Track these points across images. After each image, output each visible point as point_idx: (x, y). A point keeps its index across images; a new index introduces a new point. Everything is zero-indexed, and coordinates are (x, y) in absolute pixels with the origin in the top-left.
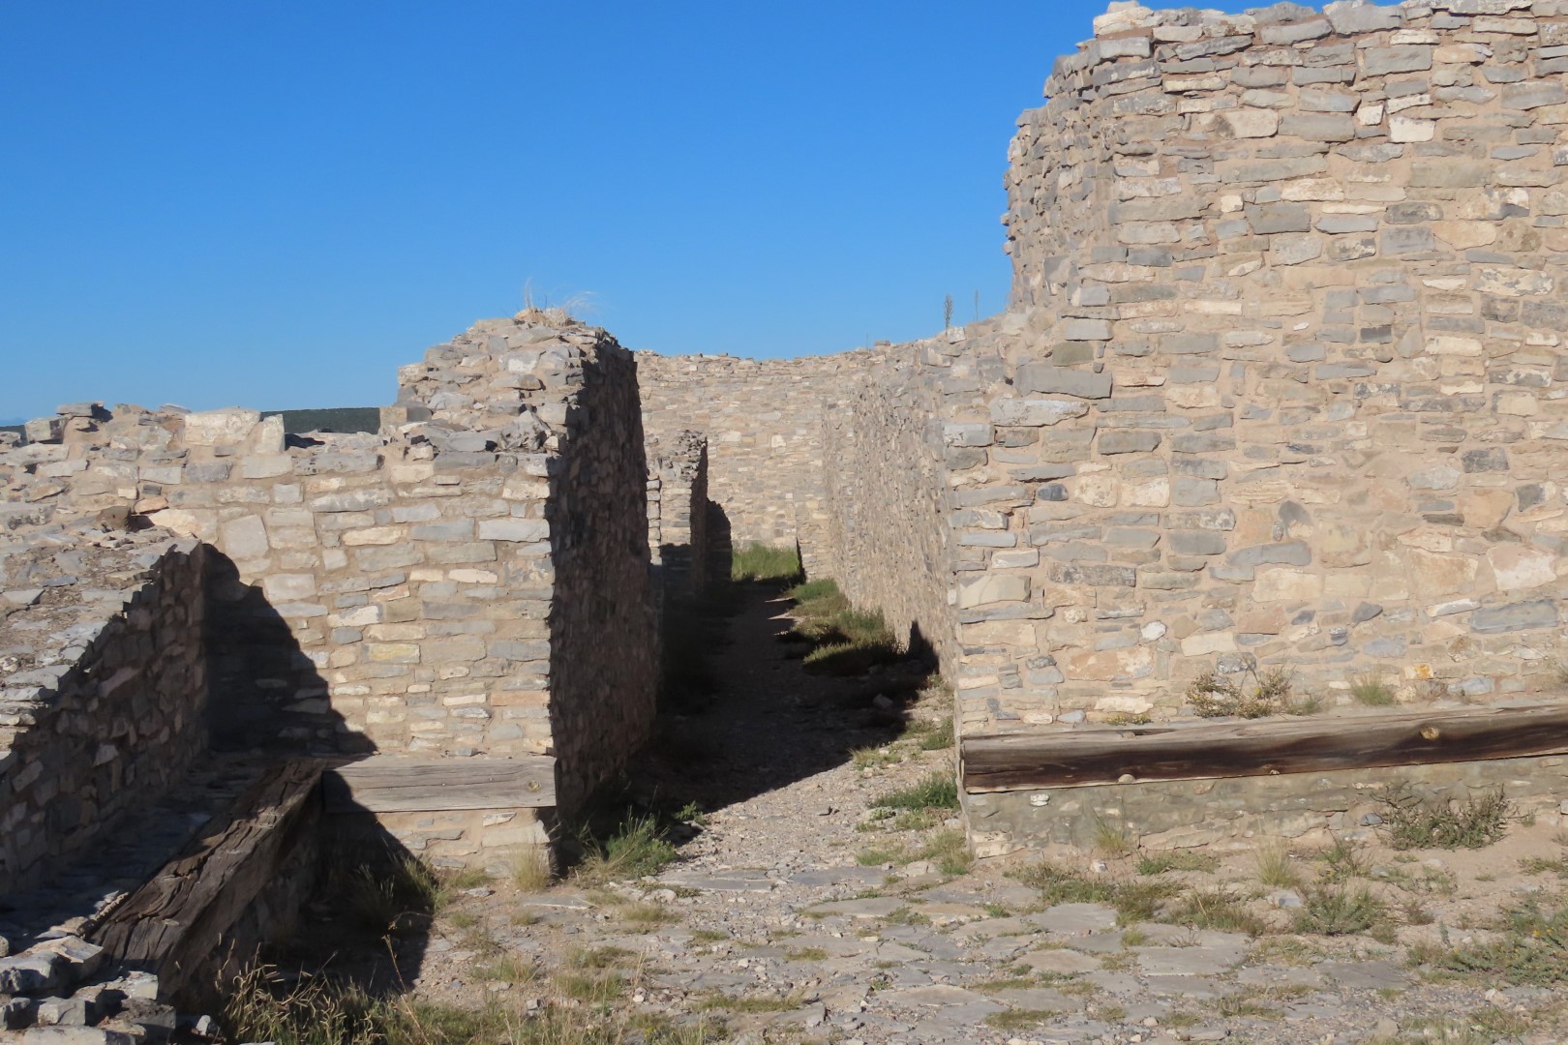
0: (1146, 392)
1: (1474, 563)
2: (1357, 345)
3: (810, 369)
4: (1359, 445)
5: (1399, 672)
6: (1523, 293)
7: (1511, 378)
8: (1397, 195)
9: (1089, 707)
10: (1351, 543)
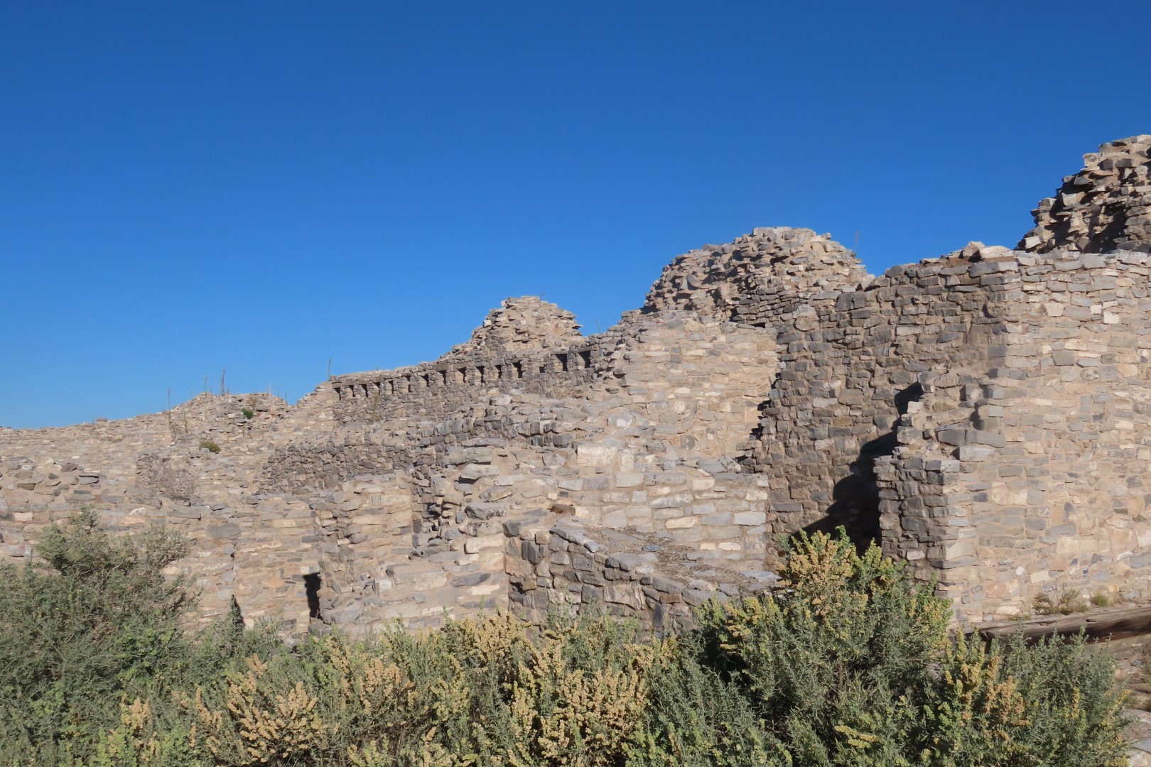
0: (1016, 445)
1: (1131, 533)
2: (1092, 423)
4: (1094, 474)
5: (1106, 589)
6: (1147, 400)
7: (1143, 442)
8: (1105, 350)
9: (995, 613)
10: (1090, 524)
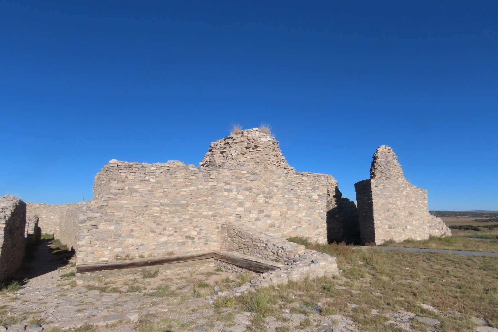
0: (112, 213)
1: (157, 238)
2: (143, 208)
3: (60, 206)
4: (142, 222)
5: (145, 253)
6: (165, 202)
7: (163, 213)
8: (150, 188)
9: (99, 260)
10: (140, 235)
